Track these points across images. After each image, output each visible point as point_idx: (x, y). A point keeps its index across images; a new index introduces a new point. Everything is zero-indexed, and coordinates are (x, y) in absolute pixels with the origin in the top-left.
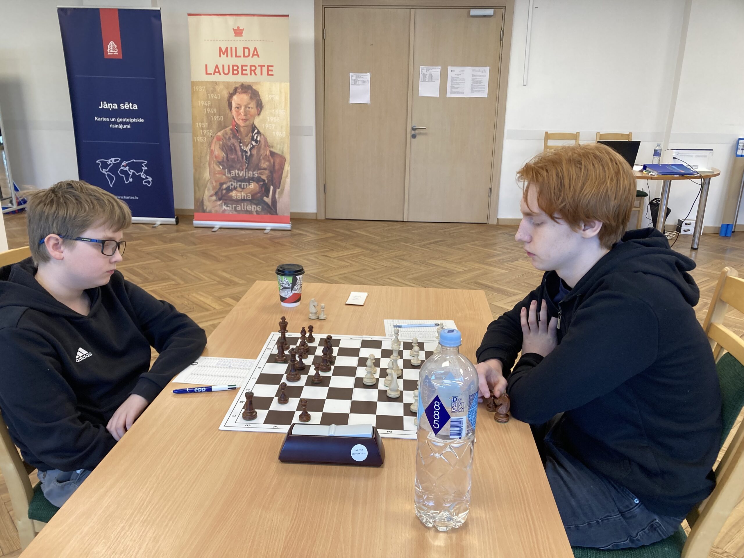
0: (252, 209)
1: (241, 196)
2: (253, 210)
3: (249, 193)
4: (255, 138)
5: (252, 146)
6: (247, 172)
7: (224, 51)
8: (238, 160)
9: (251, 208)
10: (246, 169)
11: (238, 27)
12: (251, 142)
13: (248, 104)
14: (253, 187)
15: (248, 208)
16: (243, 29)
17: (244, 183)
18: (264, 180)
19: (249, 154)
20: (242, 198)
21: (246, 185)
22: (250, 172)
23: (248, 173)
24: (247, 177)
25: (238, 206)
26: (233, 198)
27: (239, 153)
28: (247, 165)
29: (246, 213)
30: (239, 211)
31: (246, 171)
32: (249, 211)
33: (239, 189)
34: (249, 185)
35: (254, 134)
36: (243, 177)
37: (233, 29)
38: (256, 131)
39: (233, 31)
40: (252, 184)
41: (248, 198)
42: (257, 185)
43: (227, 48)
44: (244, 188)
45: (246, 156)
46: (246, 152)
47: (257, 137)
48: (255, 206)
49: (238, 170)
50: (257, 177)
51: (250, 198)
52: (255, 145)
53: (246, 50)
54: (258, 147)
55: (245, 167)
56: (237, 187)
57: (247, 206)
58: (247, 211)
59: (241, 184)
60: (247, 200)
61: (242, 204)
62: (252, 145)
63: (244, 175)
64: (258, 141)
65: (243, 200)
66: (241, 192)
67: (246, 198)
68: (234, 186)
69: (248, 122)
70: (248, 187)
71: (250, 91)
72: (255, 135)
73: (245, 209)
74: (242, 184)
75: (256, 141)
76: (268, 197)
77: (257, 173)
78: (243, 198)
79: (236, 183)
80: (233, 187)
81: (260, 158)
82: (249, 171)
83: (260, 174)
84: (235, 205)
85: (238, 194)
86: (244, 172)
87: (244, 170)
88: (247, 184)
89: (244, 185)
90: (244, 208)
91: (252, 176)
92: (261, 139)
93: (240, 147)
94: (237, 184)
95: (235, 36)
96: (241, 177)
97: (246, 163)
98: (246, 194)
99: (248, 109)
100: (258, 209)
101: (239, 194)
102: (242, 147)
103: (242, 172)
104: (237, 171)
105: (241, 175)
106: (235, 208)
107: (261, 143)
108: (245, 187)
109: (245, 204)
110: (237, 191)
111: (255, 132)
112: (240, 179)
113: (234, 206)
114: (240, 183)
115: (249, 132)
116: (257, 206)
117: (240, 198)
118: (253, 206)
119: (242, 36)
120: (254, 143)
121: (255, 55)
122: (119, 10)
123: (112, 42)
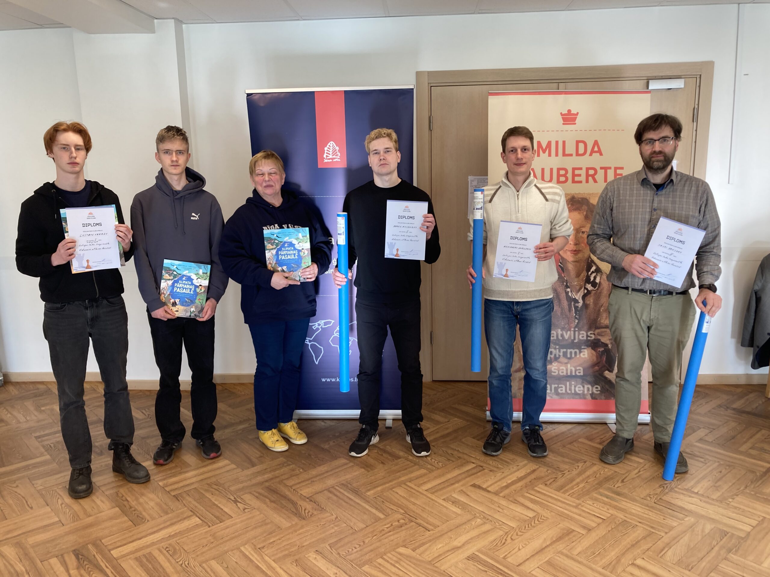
0: (584, 391)
1: (567, 370)
2: (586, 392)
3: (579, 366)
4: (592, 279)
5: (586, 291)
6: (577, 333)
7: (544, 147)
8: (562, 314)
9: (582, 388)
10: (575, 328)
11: (569, 111)
12: (585, 285)
13: (581, 227)
14: (586, 356)
15: (577, 389)
16: (578, 113)
17: (572, 350)
18: (606, 345)
19: (580, 304)
20: (567, 373)
21: (576, 353)
22: (581, 332)
23: (579, 334)
24: (576, 341)
25: (560, 386)
26: (553, 374)
27: (565, 303)
28: (577, 321)
29: (573, 398)
30: (562, 394)
31: (575, 331)
32: (579, 394)
33: (562, 359)
34: (580, 352)
35: (590, 273)
36: (570, 341)
37: (561, 113)
38: (594, 268)
39: (560, 117)
40: (586, 350)
41: (578, 374)
42: (593, 351)
43: (549, 143)
44: (570, 358)
45: (576, 308)
46: (576, 301)
47: (595, 278)
48: (590, 386)
49: (563, 329)
50: (594, 339)
51: (582, 374)
52: (592, 291)
53: (581, 146)
54: (596, 293)
55: (573, 325)
56: (559, 356)
57: (575, 387)
58: (576, 394)
59: (567, 352)
60: (576, 376)
61: (568, 383)
62: (587, 289)
63: (572, 338)
64: (597, 283)
65: (570, 377)
66: (567, 363)
67: (574, 374)
68: (555, 355)
69: (580, 255)
70: (578, 356)
71: (585, 207)
72: (591, 274)
73: (573, 392)
74: (569, 351)
75: (594, 284)
76: (611, 371)
77: (594, 334)
78: (569, 374)
79: (557, 350)
80: (552, 356)
81: (599, 310)
82: (580, 330)
83: (599, 334)
84: (556, 386)
85: (561, 368)
86: (572, 332)
87: (572, 329)
88: (578, 351)
89: (571, 353)
90: (570, 389)
91: (585, 338)
92: (602, 281)
93: (567, 293)
94: (560, 351)
95: (563, 124)
96: (567, 340)
97: (576, 318)
98: (575, 367)
99: (581, 234)
100: (595, 390)
101: (563, 368)
102: (570, 294)
103: (569, 332)
104: (560, 332)
105: (566, 337)
106: (556, 389)
107: (601, 287)
108: (573, 356)
109: (573, 383)
110: (559, 362)
111: (591, 270)
112: (564, 343)
113: (553, 386)
114: (565, 350)
115: (583, 271)
116: (592, 386)
117: (565, 374)
118: (586, 386)
119: (575, 124)
120: (589, 287)
121: (596, 152)
122: (345, 92)
123: (332, 142)
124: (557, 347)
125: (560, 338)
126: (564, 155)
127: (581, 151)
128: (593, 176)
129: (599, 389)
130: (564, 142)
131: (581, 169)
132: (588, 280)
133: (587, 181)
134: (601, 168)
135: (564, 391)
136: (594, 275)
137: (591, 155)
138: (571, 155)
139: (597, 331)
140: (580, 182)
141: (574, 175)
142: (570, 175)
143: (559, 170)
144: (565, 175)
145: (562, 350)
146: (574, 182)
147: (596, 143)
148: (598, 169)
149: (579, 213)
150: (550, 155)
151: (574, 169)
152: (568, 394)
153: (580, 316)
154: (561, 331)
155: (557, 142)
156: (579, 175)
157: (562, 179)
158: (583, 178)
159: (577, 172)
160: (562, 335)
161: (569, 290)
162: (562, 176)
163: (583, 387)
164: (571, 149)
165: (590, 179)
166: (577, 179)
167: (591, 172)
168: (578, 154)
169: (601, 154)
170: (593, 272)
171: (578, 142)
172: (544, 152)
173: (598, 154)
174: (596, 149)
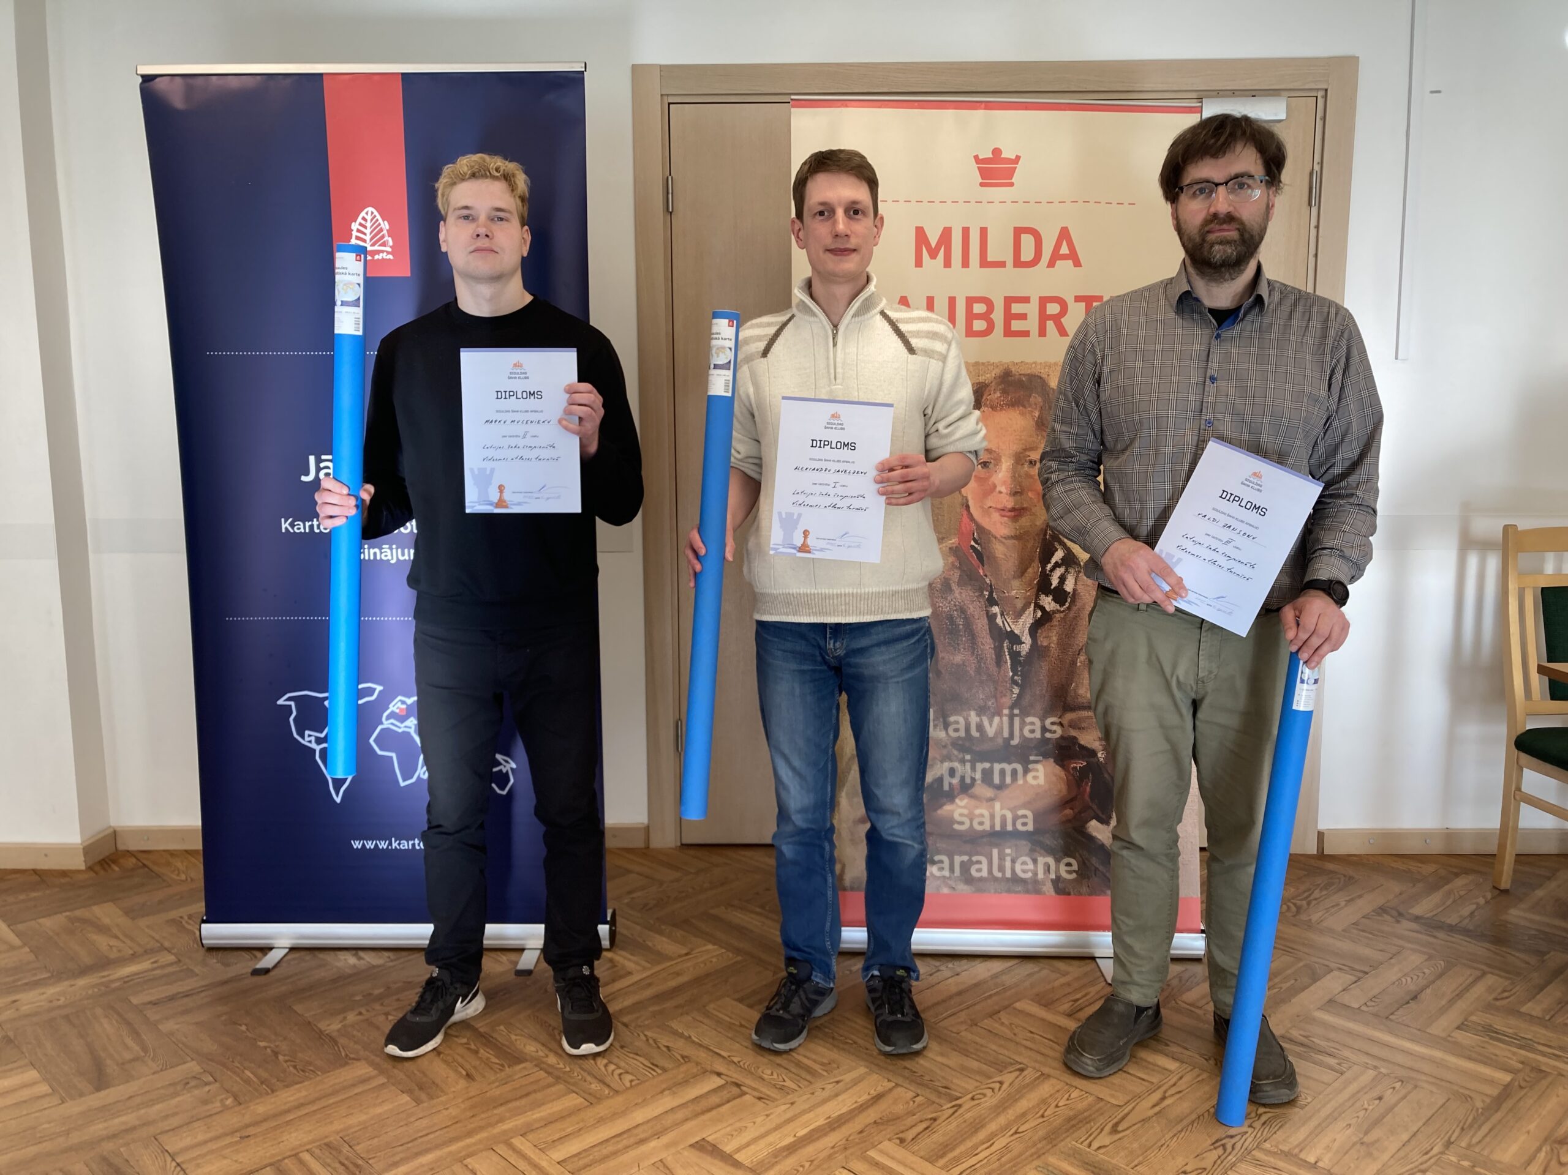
0: (1035, 874)
1: (992, 817)
2: (1041, 876)
3: (1025, 806)
4: (1055, 582)
5: (1039, 614)
6: (1017, 720)
7: (933, 242)
8: (978, 671)
9: (1031, 866)
10: (1012, 708)
11: (997, 152)
12: (1037, 597)
13: (1025, 450)
14: (1041, 781)
15: (1018, 868)
16: (1018, 158)
17: (1004, 765)
18: (1093, 753)
19: (1025, 648)
20: (993, 826)
21: (1014, 773)
22: (1029, 719)
23: (1023, 724)
24: (1016, 741)
25: (974, 859)
26: (956, 827)
27: (987, 644)
28: (1016, 690)
29: (1009, 891)
30: (981, 879)
31: (1011, 717)
32: (1024, 881)
33: (981, 789)
34: (1026, 771)
35: (1049, 567)
36: (1000, 741)
37: (976, 157)
38: (1059, 555)
39: (974, 166)
40: (1040, 767)
41: (1020, 828)
42: (1058, 769)
43: (947, 233)
44: (1001, 787)
45: (1015, 655)
46: (1015, 639)
47: (1062, 579)
48: (1051, 861)
49: (981, 710)
50: (1062, 737)
51: (1030, 827)
52: (1054, 612)
53: (1027, 241)
54: (1064, 619)
55: (1007, 701)
56: (973, 780)
57: (1013, 861)
58: (1015, 879)
59: (991, 770)
60: (1016, 834)
61: (995, 852)
62: (1042, 609)
63: (1006, 734)
64: (1066, 593)
65: (998, 836)
66: (991, 800)
67: (1009, 828)
68: (963, 778)
69: (1025, 521)
70: (1020, 782)
71: (1036, 399)
72: (1052, 570)
73: (1008, 874)
74: (997, 767)
75: (1060, 595)
76: (1103, 821)
77: (1061, 724)
78: (998, 828)
79: (968, 765)
80: (955, 781)
81: (1074, 663)
82: (1024, 713)
83: (1073, 725)
84: (965, 858)
85: (977, 812)
86: (1005, 719)
87: (1006, 711)
88: (1019, 768)
89: (1002, 772)
90: (1001, 869)
91: (1038, 735)
92: (1080, 588)
93: (991, 618)
94: (973, 769)
95: (982, 185)
96: (991, 739)
97: (1015, 682)
98: (1013, 810)
99: (1026, 467)
100: (1063, 869)
101: (983, 811)
102: (999, 621)
103: (997, 719)
104: (974, 718)
105: (991, 731)
106: (965, 867)
107: (1079, 604)
108: (1008, 780)
109: (1008, 851)
110: (973, 797)
111: (1053, 561)
112: (986, 747)
113: (958, 859)
114: (987, 765)
115: (1032, 561)
116: (1058, 861)
117: (987, 827)
118: (1041, 860)
119: (1012, 185)
120: (1048, 602)
121: (1064, 257)
122: (407, 78)
123: (370, 209)
124: (968, 757)
125: (975, 733)
126: (984, 263)
127: (1027, 254)
128: (1057, 319)
129: (1075, 867)
130: (984, 232)
131: (1026, 300)
132: (1044, 587)
133: (1042, 333)
134: (1078, 299)
135: (985, 873)
136: (1059, 572)
137: (1051, 264)
138: (1002, 264)
139: (1069, 716)
140: (1026, 334)
141: (1009, 317)
142: (998, 316)
143: (970, 301)
144: (986, 316)
145: (980, 766)
146: (1008, 333)
147: (1064, 234)
148: (1070, 300)
149: (1022, 414)
150: (947, 264)
151: (1009, 301)
152: (996, 879)
153: (1024, 677)
154: (978, 715)
155: (966, 231)
156: (1023, 317)
157: (979, 325)
158: (1032, 324)
159: (1016, 308)
160: (980, 727)
161: (996, 609)
162: (979, 317)
163: (1035, 861)
164: (1000, 248)
165: (1050, 325)
166: (1016, 325)
167: (1053, 309)
168: (1018, 263)
169: (1077, 263)
170: (1057, 565)
171: (1018, 232)
172: (933, 255)
173: (1070, 262)
174: (1064, 250)
